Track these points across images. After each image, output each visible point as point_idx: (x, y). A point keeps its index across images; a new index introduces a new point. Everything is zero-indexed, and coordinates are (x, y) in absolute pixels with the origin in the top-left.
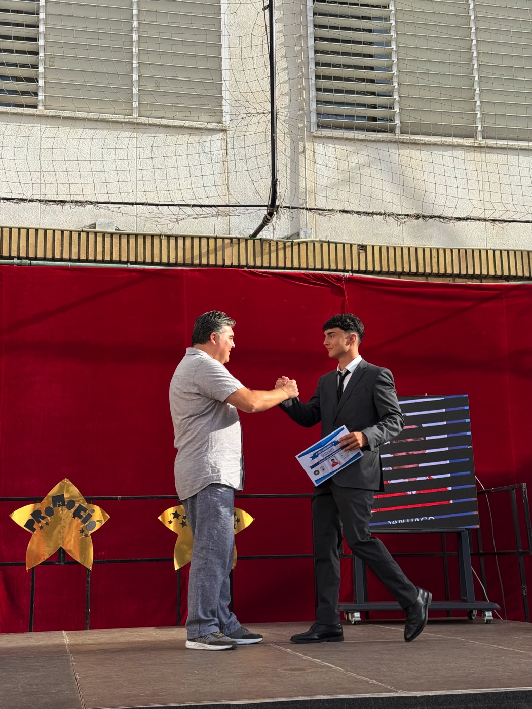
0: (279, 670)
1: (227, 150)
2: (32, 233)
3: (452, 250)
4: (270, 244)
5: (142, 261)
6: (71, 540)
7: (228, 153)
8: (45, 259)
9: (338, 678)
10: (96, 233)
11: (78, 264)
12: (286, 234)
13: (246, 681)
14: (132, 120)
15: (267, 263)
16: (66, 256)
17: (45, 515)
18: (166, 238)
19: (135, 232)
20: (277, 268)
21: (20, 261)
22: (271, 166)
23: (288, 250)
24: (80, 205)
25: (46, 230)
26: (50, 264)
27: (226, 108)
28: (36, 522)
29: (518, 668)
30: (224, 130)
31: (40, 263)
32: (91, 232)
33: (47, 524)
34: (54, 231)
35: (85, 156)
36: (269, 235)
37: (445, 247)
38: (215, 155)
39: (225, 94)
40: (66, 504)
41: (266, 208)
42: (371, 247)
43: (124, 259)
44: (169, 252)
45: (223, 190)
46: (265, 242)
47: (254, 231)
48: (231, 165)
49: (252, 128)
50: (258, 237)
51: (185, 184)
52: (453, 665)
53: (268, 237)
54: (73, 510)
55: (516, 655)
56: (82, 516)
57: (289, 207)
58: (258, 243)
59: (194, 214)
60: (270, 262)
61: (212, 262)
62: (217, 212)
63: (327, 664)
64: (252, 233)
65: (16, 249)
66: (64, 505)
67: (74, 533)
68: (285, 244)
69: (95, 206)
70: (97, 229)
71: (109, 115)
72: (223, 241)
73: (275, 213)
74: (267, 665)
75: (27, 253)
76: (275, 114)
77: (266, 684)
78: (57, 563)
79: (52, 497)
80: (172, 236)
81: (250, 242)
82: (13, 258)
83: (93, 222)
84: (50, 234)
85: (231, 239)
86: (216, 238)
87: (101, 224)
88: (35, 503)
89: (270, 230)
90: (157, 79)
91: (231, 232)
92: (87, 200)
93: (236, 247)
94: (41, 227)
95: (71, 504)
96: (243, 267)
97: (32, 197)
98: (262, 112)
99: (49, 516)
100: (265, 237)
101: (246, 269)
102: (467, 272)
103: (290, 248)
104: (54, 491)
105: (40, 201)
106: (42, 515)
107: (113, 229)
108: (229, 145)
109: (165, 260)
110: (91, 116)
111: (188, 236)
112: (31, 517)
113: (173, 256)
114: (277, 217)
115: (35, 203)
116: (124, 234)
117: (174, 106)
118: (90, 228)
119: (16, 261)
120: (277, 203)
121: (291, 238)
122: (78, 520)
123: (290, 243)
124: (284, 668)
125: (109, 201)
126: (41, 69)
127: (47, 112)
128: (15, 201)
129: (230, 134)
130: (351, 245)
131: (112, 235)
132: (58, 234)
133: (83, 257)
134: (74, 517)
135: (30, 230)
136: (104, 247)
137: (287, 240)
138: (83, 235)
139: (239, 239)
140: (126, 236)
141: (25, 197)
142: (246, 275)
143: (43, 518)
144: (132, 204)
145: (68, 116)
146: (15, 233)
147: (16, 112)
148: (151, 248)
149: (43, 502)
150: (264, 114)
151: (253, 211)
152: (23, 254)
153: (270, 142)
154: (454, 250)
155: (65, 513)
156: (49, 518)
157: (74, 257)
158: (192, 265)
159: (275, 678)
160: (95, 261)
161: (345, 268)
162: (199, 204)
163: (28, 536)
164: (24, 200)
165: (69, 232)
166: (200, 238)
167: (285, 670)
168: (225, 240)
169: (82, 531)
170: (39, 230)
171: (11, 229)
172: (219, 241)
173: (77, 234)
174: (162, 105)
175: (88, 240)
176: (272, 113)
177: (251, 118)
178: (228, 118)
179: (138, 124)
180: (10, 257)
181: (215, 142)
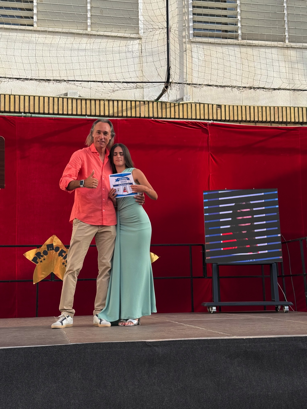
0: (172, 330)
1: (141, 50)
2: (32, 98)
3: (270, 108)
4: (166, 104)
5: (94, 114)
6: (57, 268)
7: (142, 52)
8: (39, 113)
9: (203, 332)
10: (68, 99)
11: (58, 116)
12: (175, 99)
13: (155, 333)
14: (87, 33)
15: (165, 115)
16: (51, 112)
17: (43, 255)
18: (108, 101)
19: (90, 98)
20: (170, 118)
21: (25, 115)
22: (167, 59)
23: (177, 108)
24: (59, 82)
25: (39, 97)
26: (42, 116)
27: (141, 26)
28: (38, 259)
29: (299, 328)
30: (140, 38)
31: (37, 115)
32: (65, 97)
33: (44, 259)
34: (44, 97)
35: (61, 54)
36: (166, 99)
37: (266, 105)
38: (135, 53)
39: (141, 18)
40: (54, 248)
41: (164, 83)
42: (224, 106)
43: (84, 113)
44: (109, 109)
45: (139, 74)
46: (163, 103)
47: (157, 97)
48: (144, 59)
49: (156, 37)
50: (160, 100)
51: (118, 70)
52: (264, 328)
53: (165, 101)
54: (58, 252)
55: (299, 324)
56: (63, 255)
57: (176, 83)
58: (159, 104)
59: (123, 87)
60: (166, 115)
61: (133, 115)
62: (136, 86)
63: (197, 327)
64: (156, 98)
65: (23, 108)
66: (53, 249)
67: (59, 265)
68: (175, 104)
69: (67, 82)
70: (68, 96)
71: (74, 30)
72: (140, 103)
73: (169, 86)
74: (165, 328)
75: (29, 110)
76: (169, 28)
77: (164, 334)
78: (50, 280)
79: (47, 245)
80: (111, 100)
81: (155, 104)
82: (21, 113)
83: (66, 92)
84: (42, 99)
85: (144, 102)
86: (135, 101)
87: (70, 93)
88: (38, 248)
89: (166, 96)
90: (102, 9)
91: (144, 98)
92: (62, 79)
93: (147, 105)
94: (37, 95)
95: (57, 249)
96: (151, 118)
97: (32, 78)
98: (162, 27)
99: (45, 255)
100: (163, 100)
101: (153, 119)
102: (279, 120)
103: (178, 106)
104: (48, 242)
105: (36, 80)
106: (41, 255)
107: (77, 96)
108: (143, 48)
109: (107, 114)
110: (64, 30)
111: (120, 100)
112: (36, 256)
113: (111, 112)
114: (170, 89)
115: (33, 81)
116: (84, 99)
117: (111, 24)
118: (64, 96)
119: (23, 114)
120: (170, 81)
121: (178, 101)
122: (61, 258)
123: (178, 104)
124: (174, 329)
125: (75, 80)
126: (35, 4)
127: (39, 29)
128: (22, 80)
129: (143, 40)
130: (213, 105)
131: (77, 99)
132: (46, 99)
133: (61, 112)
134: (59, 256)
135: (30, 97)
136: (72, 106)
137: (176, 102)
138: (61, 100)
139: (148, 102)
140: (85, 100)
141: (27, 78)
142: (153, 122)
143: (42, 256)
144: (88, 81)
145: (51, 30)
146: (22, 98)
147: (21, 28)
148: (99, 107)
149: (42, 247)
150: (163, 28)
151: (157, 85)
152: (27, 111)
153: (166, 45)
154: (271, 107)
155: (54, 254)
156: (45, 256)
157: (56, 112)
158: (122, 117)
159: (169, 332)
160: (68, 115)
161: (209, 118)
162: (126, 81)
163: (35, 266)
164: (27, 79)
165: (52, 98)
166: (127, 101)
167: (175, 330)
168: (141, 102)
169: (63, 264)
170: (36, 97)
171: (20, 96)
172: (138, 103)
173: (57, 99)
174: (105, 24)
175: (63, 102)
176: (168, 28)
177: (156, 31)
178: (142, 31)
179: (91, 35)
180: (20, 112)
181: (135, 45)
